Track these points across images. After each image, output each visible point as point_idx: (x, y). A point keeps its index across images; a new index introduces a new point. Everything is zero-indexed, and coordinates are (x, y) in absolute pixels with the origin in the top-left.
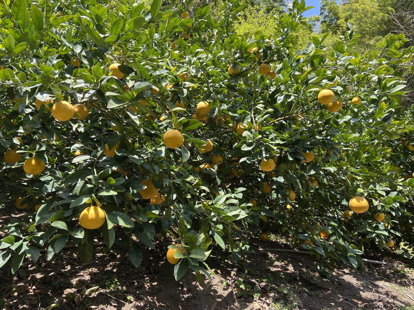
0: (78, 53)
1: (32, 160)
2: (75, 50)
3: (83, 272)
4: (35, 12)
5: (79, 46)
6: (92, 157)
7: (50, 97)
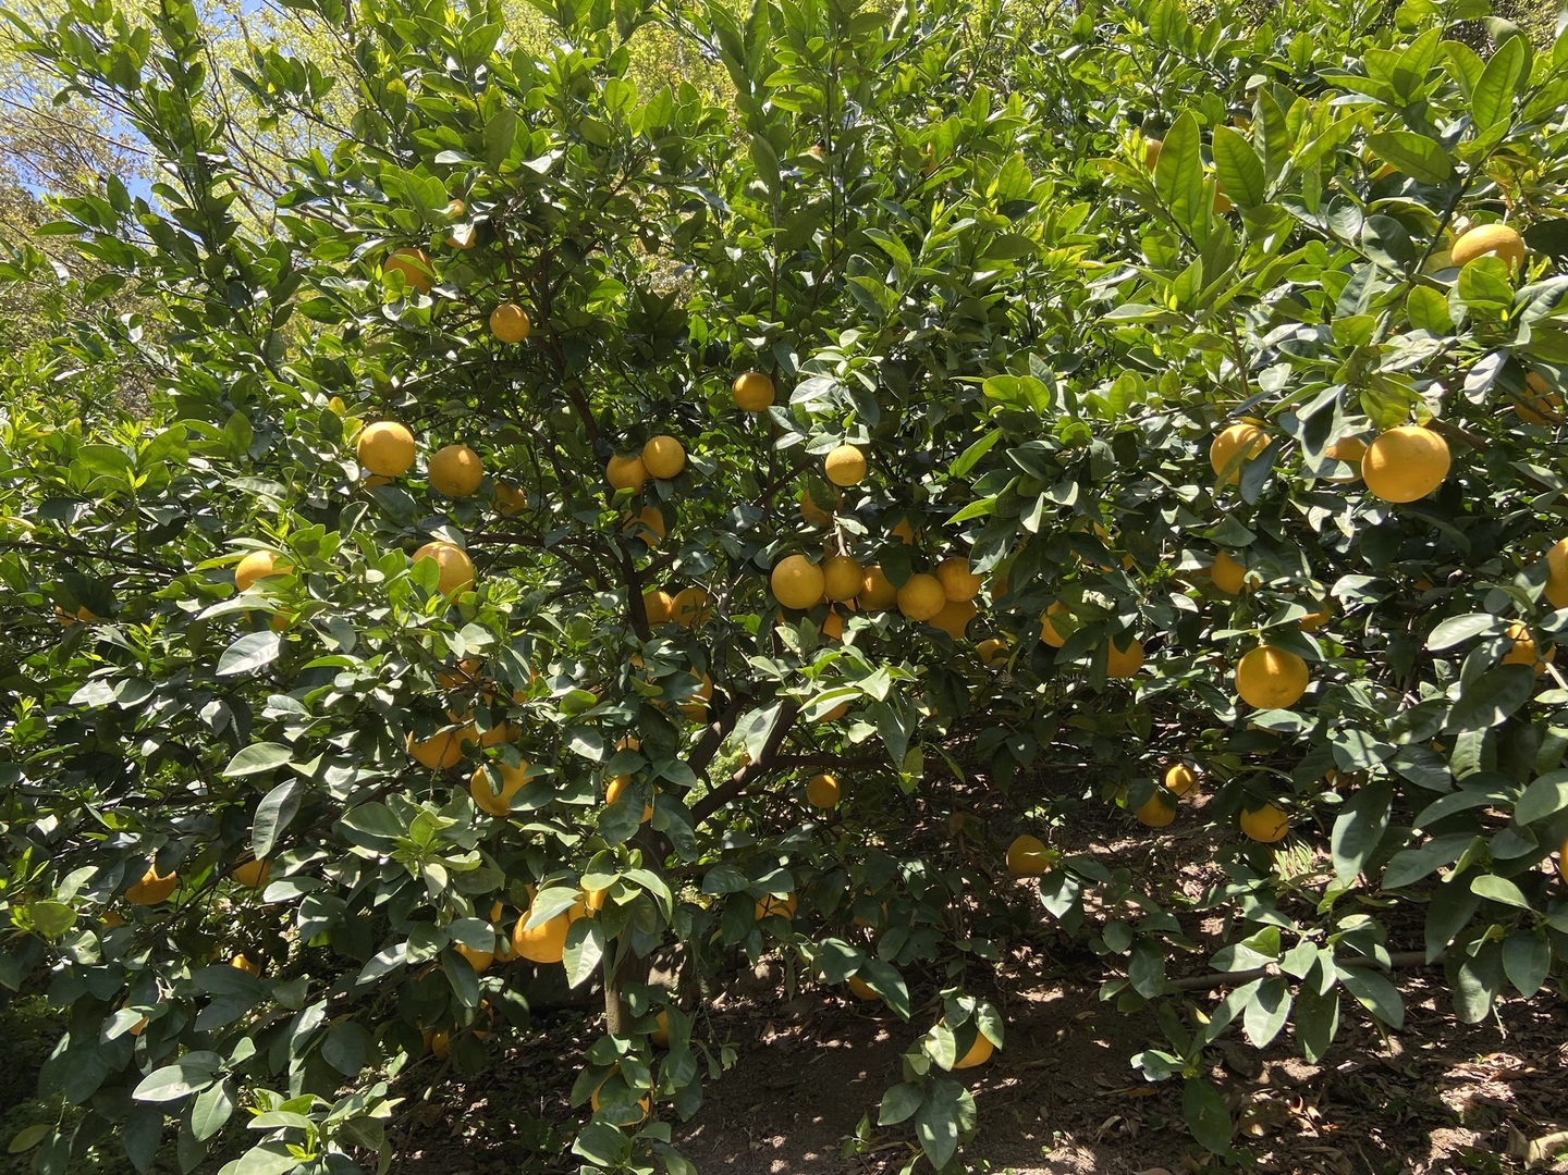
0: (1351, 238)
1: (1264, 657)
2: (1339, 232)
3: (1463, 1065)
4: (1230, 151)
5: (1348, 210)
6: (1501, 619)
7: (1353, 423)
